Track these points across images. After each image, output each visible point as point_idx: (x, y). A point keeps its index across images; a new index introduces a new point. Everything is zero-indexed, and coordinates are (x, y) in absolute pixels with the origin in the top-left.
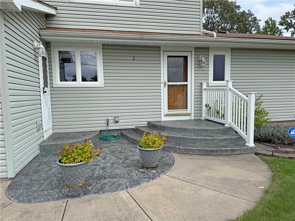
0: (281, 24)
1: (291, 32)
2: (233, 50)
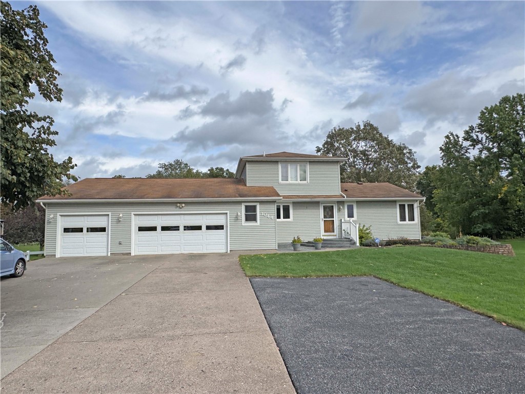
0: (465, 139)
1: (479, 149)
2: (358, 202)
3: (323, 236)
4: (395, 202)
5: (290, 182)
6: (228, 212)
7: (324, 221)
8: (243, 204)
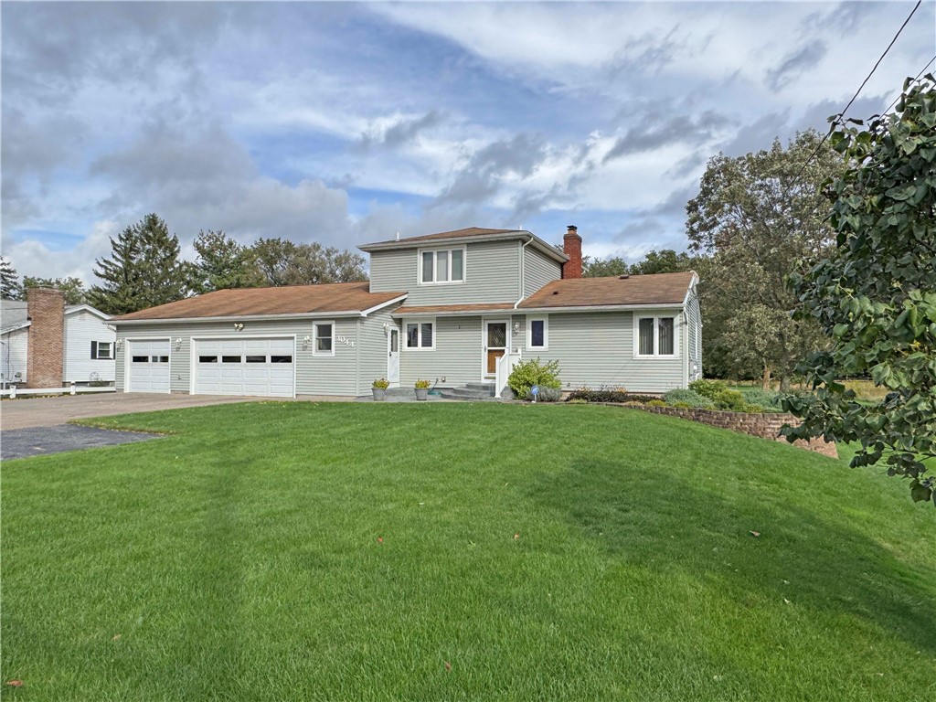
2: (551, 315)
3: (486, 378)
4: (630, 313)
5: (436, 282)
6: (295, 335)
7: (489, 351)
8: (314, 322)
